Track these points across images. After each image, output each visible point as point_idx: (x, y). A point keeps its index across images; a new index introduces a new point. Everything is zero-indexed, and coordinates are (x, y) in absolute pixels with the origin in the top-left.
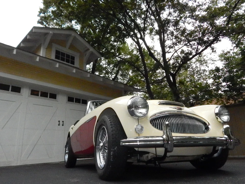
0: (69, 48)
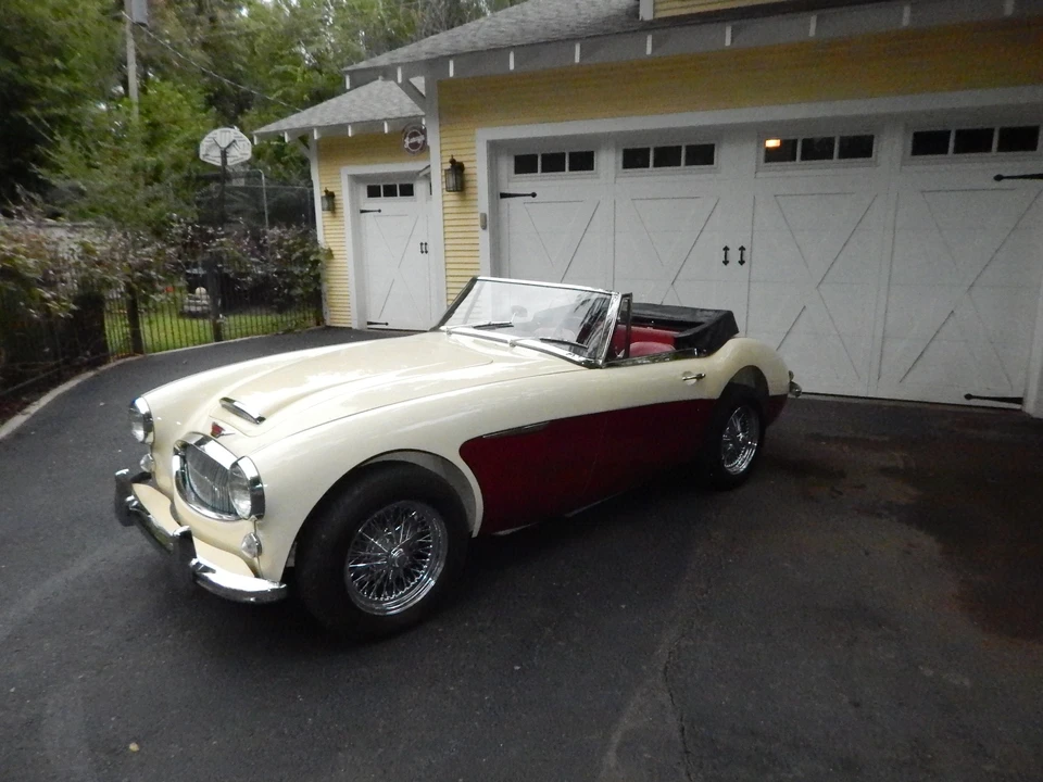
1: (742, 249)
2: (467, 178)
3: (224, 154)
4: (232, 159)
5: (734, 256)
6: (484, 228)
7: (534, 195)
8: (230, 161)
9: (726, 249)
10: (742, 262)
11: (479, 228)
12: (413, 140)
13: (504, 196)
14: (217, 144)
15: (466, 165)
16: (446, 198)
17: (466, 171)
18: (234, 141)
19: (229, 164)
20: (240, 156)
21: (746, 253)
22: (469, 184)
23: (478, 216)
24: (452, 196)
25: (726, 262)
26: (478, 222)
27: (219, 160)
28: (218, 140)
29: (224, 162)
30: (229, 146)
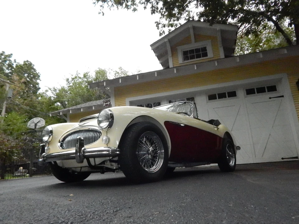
0: (196, 42)
4: (38, 126)
8: (37, 127)
12: (106, 104)
14: (34, 122)
18: (40, 121)
19: (37, 128)
20: (41, 125)
27: (34, 127)
28: (34, 121)
29: (35, 127)
30: (37, 123)
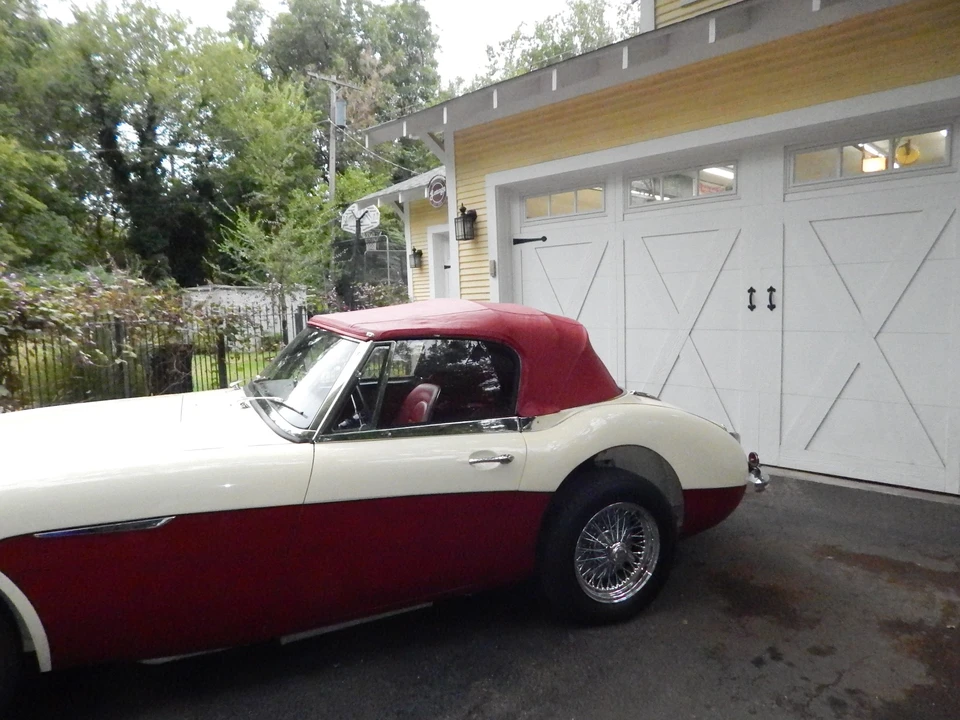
1: (771, 290)
2: (480, 225)
3: (359, 223)
4: (365, 227)
5: (761, 298)
6: (494, 275)
7: (544, 239)
8: (364, 229)
9: (752, 291)
10: (772, 307)
11: (489, 277)
12: (437, 192)
13: (517, 242)
14: (353, 216)
15: (478, 213)
16: (462, 247)
17: (478, 219)
18: (367, 212)
19: (361, 232)
20: (371, 224)
21: (777, 296)
22: (480, 232)
23: (487, 264)
24: (467, 245)
25: (752, 307)
26: (488, 270)
27: (355, 228)
28: (355, 212)
30: (362, 217)
